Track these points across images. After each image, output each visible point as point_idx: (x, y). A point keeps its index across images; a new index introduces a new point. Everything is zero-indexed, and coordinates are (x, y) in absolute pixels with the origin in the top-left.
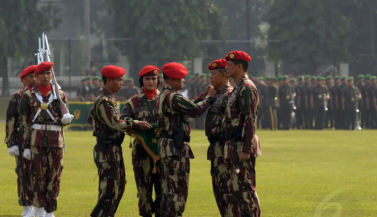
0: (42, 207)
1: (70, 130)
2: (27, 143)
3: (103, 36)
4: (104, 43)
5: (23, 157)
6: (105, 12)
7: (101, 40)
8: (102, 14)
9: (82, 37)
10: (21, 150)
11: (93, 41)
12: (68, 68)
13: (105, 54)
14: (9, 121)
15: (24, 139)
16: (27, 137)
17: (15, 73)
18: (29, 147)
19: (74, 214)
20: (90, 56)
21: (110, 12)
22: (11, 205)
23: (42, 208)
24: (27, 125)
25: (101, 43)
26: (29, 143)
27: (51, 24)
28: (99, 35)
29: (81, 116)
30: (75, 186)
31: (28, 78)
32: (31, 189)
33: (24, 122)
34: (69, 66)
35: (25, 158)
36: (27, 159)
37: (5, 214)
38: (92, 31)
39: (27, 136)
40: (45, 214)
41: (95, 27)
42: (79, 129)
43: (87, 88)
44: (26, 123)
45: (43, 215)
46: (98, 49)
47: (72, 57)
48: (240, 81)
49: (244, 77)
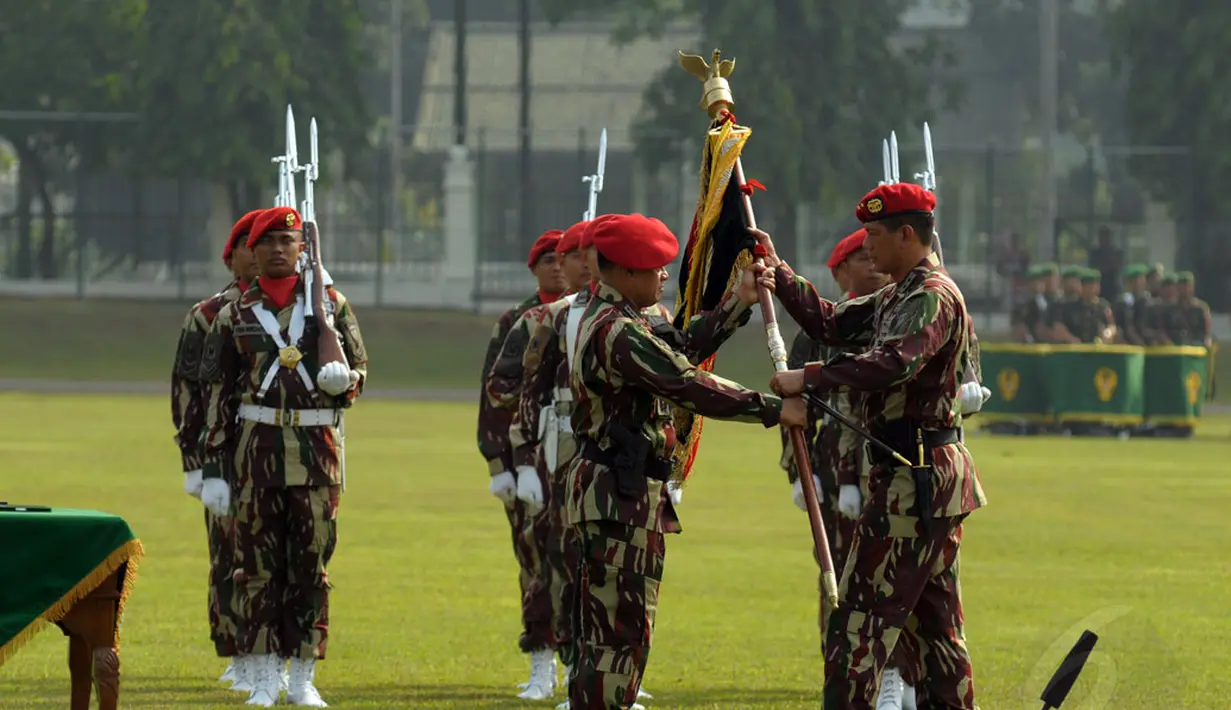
0: (892, 668)
1: (987, 433)
2: (850, 468)
3: (1095, 141)
4: (1100, 164)
5: (833, 512)
6: (1103, 66)
7: (1090, 151)
8: (1093, 71)
9: (1032, 143)
10: (831, 491)
11: (1064, 154)
12: (983, 238)
13: (1103, 195)
15: (842, 456)
16: (851, 449)
17: (821, 252)
18: (854, 479)
19: (990, 694)
20: (1052, 203)
21: (1116, 66)
22: (797, 659)
23: (890, 671)
24: (852, 412)
25: (1090, 162)
26: (856, 468)
27: (936, 98)
28: (1083, 137)
29: (1019, 392)
30: (998, 607)
31: (854, 263)
33: (843, 401)
34: (989, 231)
35: (840, 514)
36: (847, 518)
37: (779, 686)
38: (1063, 124)
39: (852, 445)
40: (902, 688)
41: (1073, 111)
42: (1014, 430)
43: (1042, 303)
44: (847, 405)
45: (893, 694)
46: (1083, 179)
47: (997, 202)
48: (913, 276)
49: (925, 262)
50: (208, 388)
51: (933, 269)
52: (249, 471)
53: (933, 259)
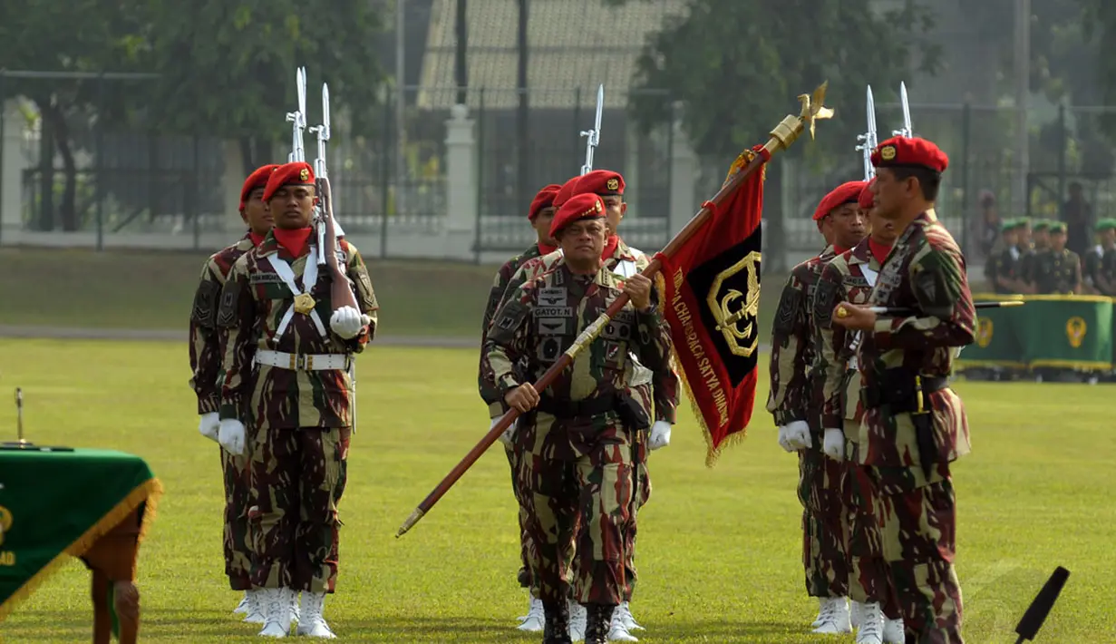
0: (873, 602)
1: (962, 378)
2: (834, 412)
3: (1066, 100)
4: (1070, 122)
6: (1074, 28)
7: (1061, 109)
8: (1067, 32)
9: (1006, 102)
10: (817, 435)
11: (1037, 113)
12: (959, 193)
13: (1072, 148)
14: (782, 349)
15: (826, 400)
16: (835, 394)
17: (804, 207)
18: (838, 423)
19: (967, 626)
20: (1025, 160)
21: (1088, 28)
22: (783, 593)
23: (873, 605)
24: (836, 359)
25: (1061, 119)
26: (840, 412)
27: (915, 61)
28: (1054, 97)
29: (993, 338)
30: (974, 545)
31: (838, 218)
32: (844, 548)
33: (827, 349)
34: (964, 186)
35: (828, 457)
36: (834, 461)
37: (767, 619)
38: (1035, 83)
39: (836, 390)
40: (883, 621)
41: (1045, 72)
42: (989, 376)
43: (1015, 254)
44: (832, 352)
45: (874, 627)
46: (1054, 136)
47: (972, 159)
48: (912, 228)
49: (923, 216)
50: (225, 334)
51: (931, 223)
52: (265, 412)
53: (931, 213)
